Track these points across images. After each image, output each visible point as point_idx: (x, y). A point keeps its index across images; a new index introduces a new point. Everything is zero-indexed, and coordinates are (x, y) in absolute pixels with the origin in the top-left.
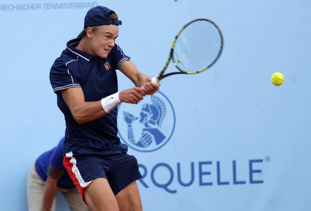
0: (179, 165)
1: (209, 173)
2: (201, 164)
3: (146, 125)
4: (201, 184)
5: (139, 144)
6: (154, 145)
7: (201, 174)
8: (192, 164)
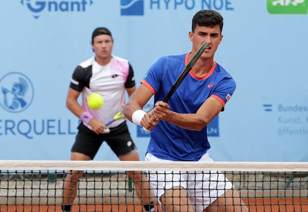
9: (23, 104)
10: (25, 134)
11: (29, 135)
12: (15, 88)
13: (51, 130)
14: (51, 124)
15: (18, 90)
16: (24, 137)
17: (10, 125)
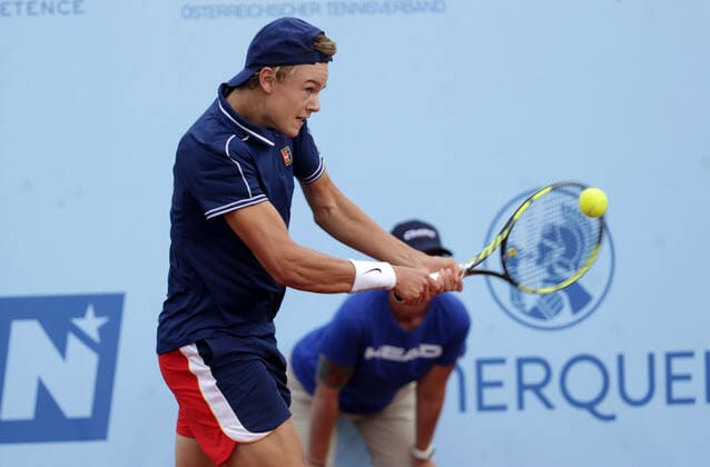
0: (621, 359)
1: (687, 378)
2: (669, 357)
3: (551, 270)
4: (670, 400)
5: (536, 313)
6: (566, 315)
7: (670, 378)
8: (651, 358)
9: (579, 297)
10: (590, 406)
11: (602, 408)
12: (548, 243)
13: (680, 390)
14: (679, 366)
15: (558, 252)
16: (584, 414)
17: (533, 374)
